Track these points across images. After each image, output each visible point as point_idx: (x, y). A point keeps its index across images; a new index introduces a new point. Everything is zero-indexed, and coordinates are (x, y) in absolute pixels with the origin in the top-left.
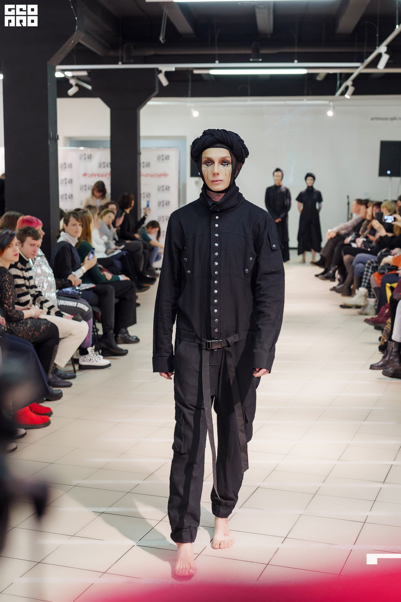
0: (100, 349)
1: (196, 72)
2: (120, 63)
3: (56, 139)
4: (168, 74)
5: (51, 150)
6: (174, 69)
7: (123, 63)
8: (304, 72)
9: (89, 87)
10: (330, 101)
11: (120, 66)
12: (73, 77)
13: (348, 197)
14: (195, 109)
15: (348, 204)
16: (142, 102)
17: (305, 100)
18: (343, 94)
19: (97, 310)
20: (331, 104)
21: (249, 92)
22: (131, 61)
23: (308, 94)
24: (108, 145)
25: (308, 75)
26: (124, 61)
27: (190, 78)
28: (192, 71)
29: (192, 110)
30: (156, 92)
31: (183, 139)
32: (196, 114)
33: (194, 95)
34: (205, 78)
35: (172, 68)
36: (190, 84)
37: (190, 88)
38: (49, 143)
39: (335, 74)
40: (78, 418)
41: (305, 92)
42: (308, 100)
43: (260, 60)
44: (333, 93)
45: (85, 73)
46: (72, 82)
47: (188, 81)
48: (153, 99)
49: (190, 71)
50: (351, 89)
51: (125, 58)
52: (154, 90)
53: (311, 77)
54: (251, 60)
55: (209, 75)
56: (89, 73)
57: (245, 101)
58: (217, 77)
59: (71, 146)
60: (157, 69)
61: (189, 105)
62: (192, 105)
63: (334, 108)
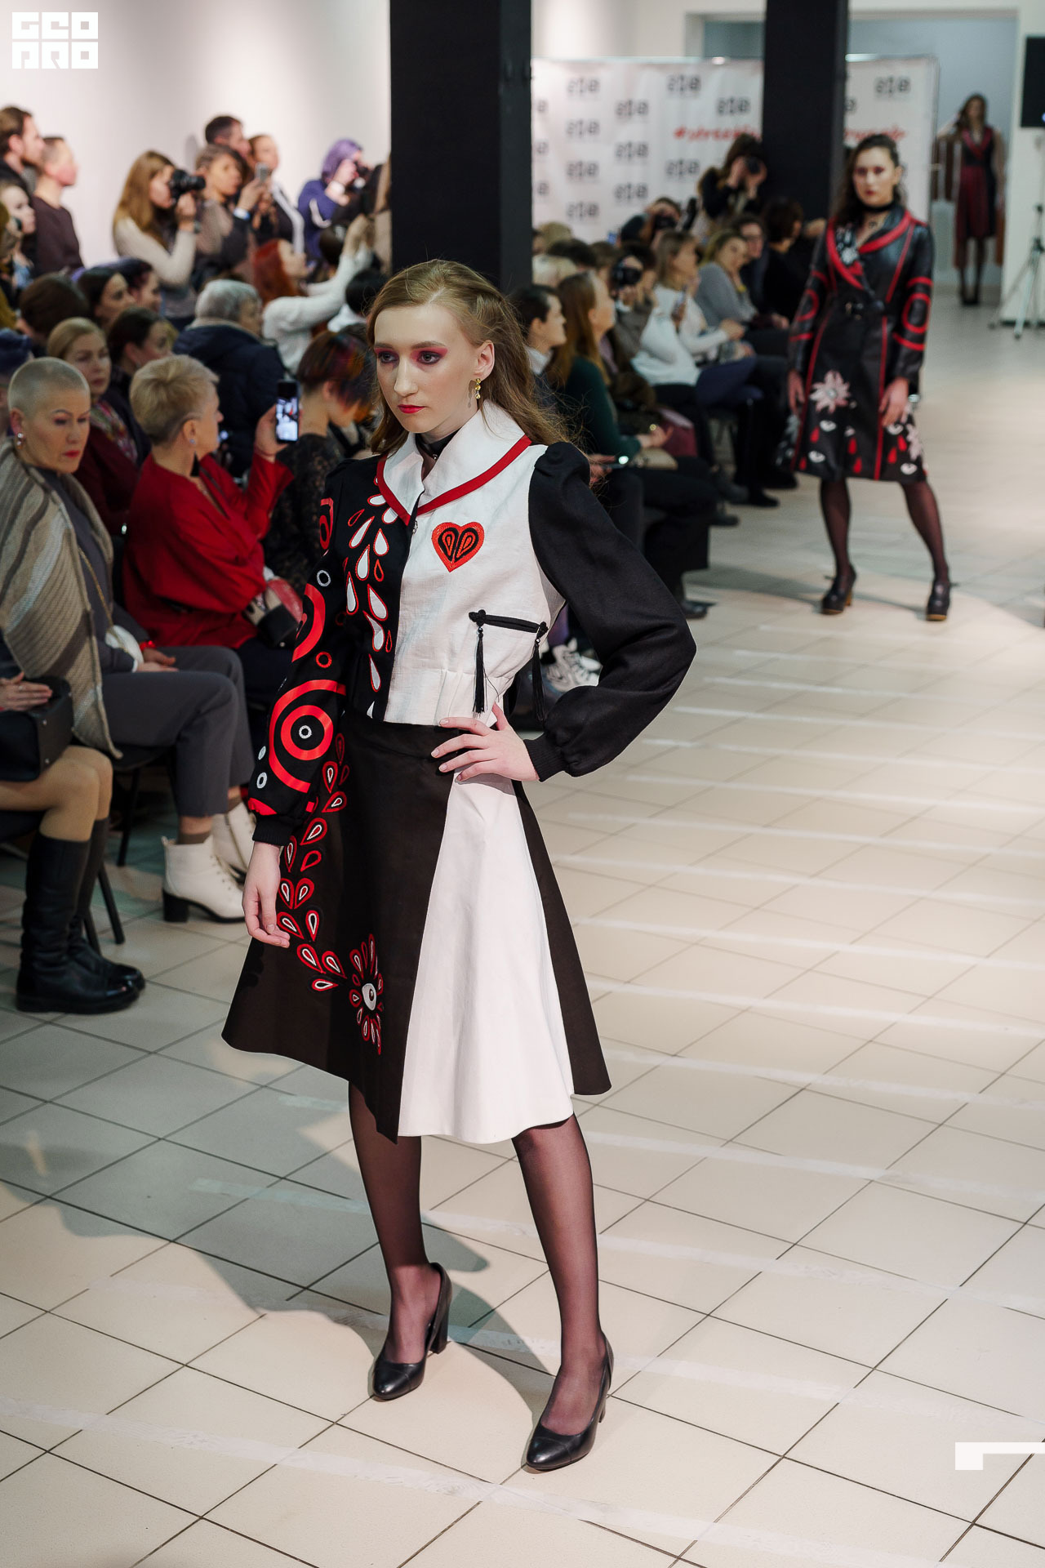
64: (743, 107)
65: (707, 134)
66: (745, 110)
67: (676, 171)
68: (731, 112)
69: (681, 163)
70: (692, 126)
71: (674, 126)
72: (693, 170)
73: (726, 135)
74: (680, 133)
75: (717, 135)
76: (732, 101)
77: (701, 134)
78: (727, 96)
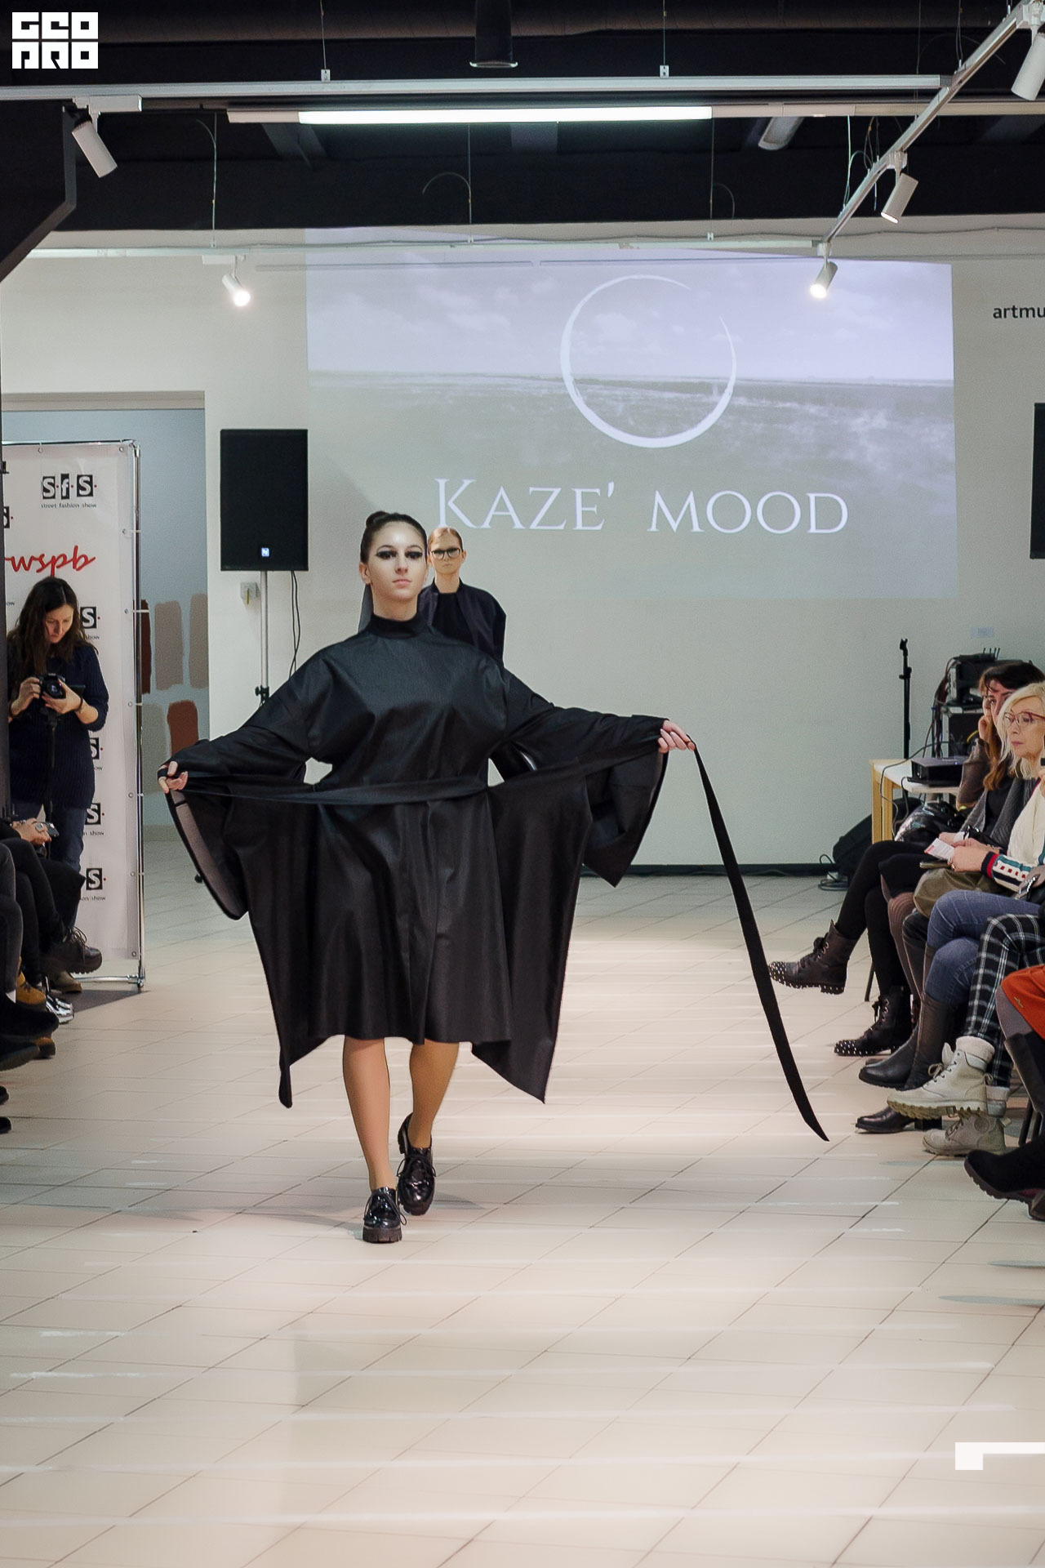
1: (236, 117)
4: (112, 127)
6: (136, 105)
8: (702, 113)
10: (817, 238)
13: (903, 645)
14: (237, 281)
15: (906, 675)
17: (710, 236)
18: (870, 208)
20: (822, 248)
21: (470, 201)
23: (722, 213)
27: (215, 144)
28: (220, 115)
29: (227, 282)
30: (67, 208)
31: (190, 406)
32: (241, 298)
33: (232, 219)
34: (277, 141)
35: (127, 99)
36: (214, 168)
37: (214, 186)
41: (711, 201)
43: (513, 64)
44: (828, 207)
48: (53, 237)
49: (211, 113)
50: (904, 187)
52: (55, 195)
53: (729, 135)
54: (474, 64)
55: (296, 126)
57: (452, 243)
60: (67, 104)
61: (209, 258)
62: (227, 259)
63: (833, 268)
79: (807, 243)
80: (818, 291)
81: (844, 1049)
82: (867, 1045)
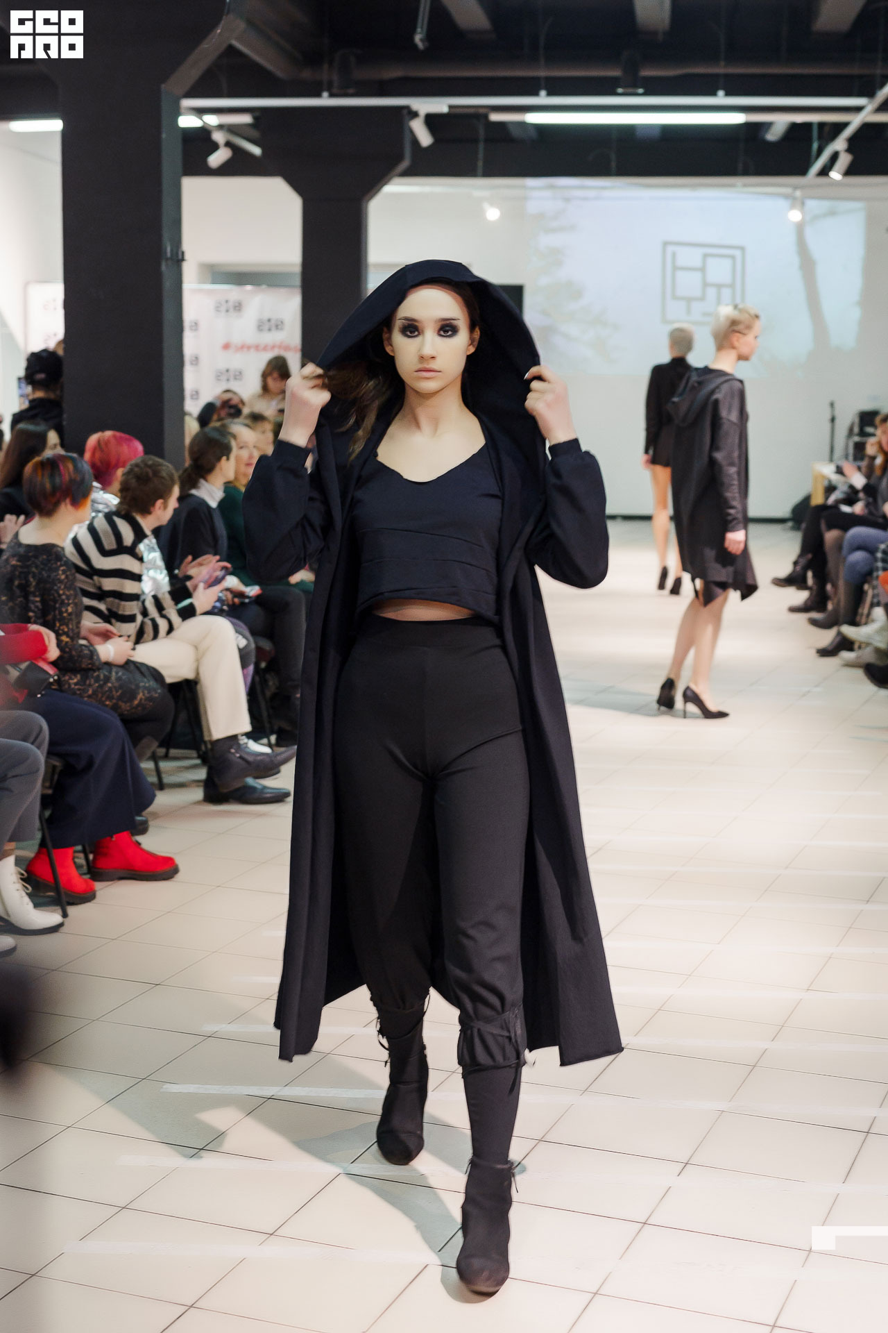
0: (272, 733)
1: (495, 117)
2: (325, 94)
3: (178, 259)
4: (431, 121)
5: (167, 284)
6: (445, 110)
7: (332, 95)
8: (738, 118)
9: (256, 151)
10: (796, 188)
11: (325, 101)
12: (220, 127)
13: (832, 404)
14: (492, 204)
15: (833, 419)
16: (373, 184)
17: (740, 185)
18: (824, 172)
19: (267, 645)
20: (798, 193)
21: (613, 165)
22: (351, 91)
23: (746, 172)
24: (297, 281)
25: (748, 125)
26: (335, 91)
27: (482, 132)
28: (486, 116)
29: (486, 206)
30: (405, 164)
32: (493, 214)
33: (490, 172)
34: (515, 133)
35: (440, 105)
36: (481, 146)
37: (481, 155)
38: (164, 267)
39: (808, 126)
40: (218, 885)
41: (740, 166)
42: (745, 185)
43: (641, 91)
44: (802, 171)
45: (246, 119)
46: (219, 137)
47: (476, 141)
48: (397, 180)
49: (479, 116)
50: (844, 160)
51: (336, 84)
52: (400, 158)
53: (753, 131)
54: (620, 90)
55: (523, 124)
56: (255, 118)
57: (602, 187)
58: (542, 129)
59: (214, 282)
60: (407, 108)
61: (477, 193)
62: (486, 193)
63: (803, 204)
64: (279, 326)
65: (249, 348)
66: (282, 329)
67: (224, 378)
68: (270, 330)
69: (227, 371)
70: (237, 339)
71: (223, 341)
72: (238, 377)
73: (265, 348)
74: (226, 347)
75: (257, 348)
76: (269, 320)
77: (244, 347)
78: (266, 316)
79: (788, 190)
80: (795, 216)
81: (793, 610)
82: (804, 609)
